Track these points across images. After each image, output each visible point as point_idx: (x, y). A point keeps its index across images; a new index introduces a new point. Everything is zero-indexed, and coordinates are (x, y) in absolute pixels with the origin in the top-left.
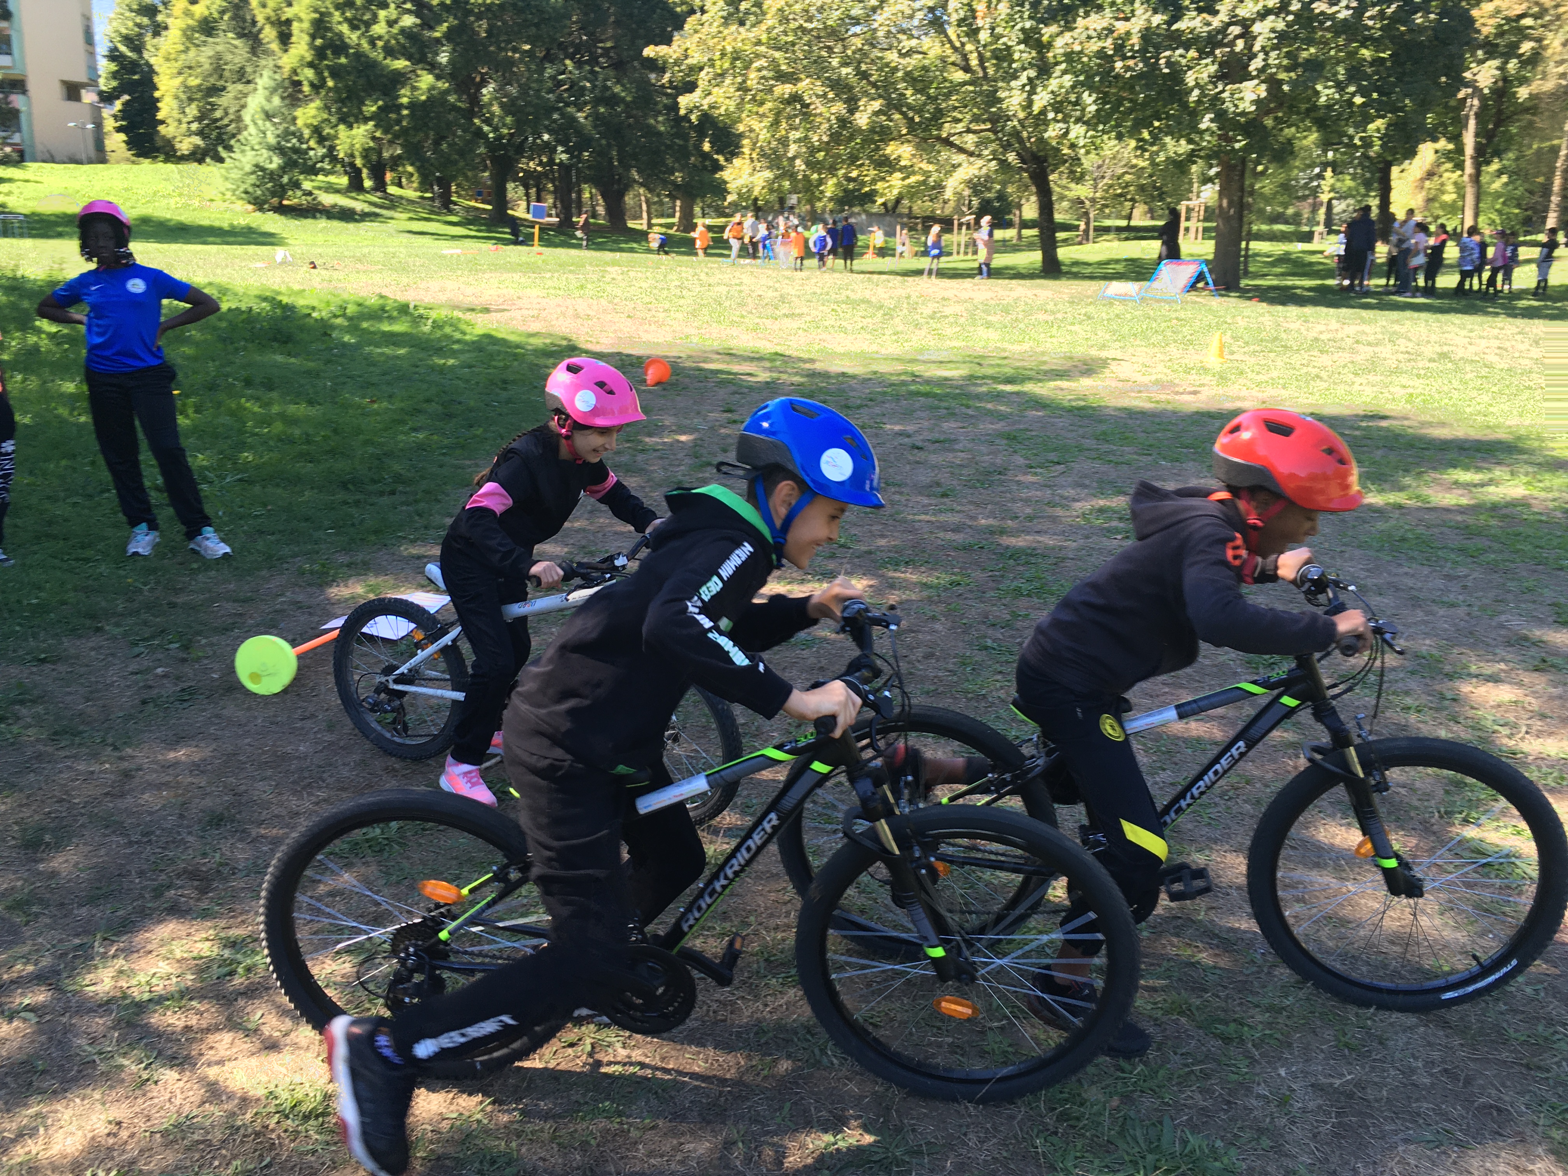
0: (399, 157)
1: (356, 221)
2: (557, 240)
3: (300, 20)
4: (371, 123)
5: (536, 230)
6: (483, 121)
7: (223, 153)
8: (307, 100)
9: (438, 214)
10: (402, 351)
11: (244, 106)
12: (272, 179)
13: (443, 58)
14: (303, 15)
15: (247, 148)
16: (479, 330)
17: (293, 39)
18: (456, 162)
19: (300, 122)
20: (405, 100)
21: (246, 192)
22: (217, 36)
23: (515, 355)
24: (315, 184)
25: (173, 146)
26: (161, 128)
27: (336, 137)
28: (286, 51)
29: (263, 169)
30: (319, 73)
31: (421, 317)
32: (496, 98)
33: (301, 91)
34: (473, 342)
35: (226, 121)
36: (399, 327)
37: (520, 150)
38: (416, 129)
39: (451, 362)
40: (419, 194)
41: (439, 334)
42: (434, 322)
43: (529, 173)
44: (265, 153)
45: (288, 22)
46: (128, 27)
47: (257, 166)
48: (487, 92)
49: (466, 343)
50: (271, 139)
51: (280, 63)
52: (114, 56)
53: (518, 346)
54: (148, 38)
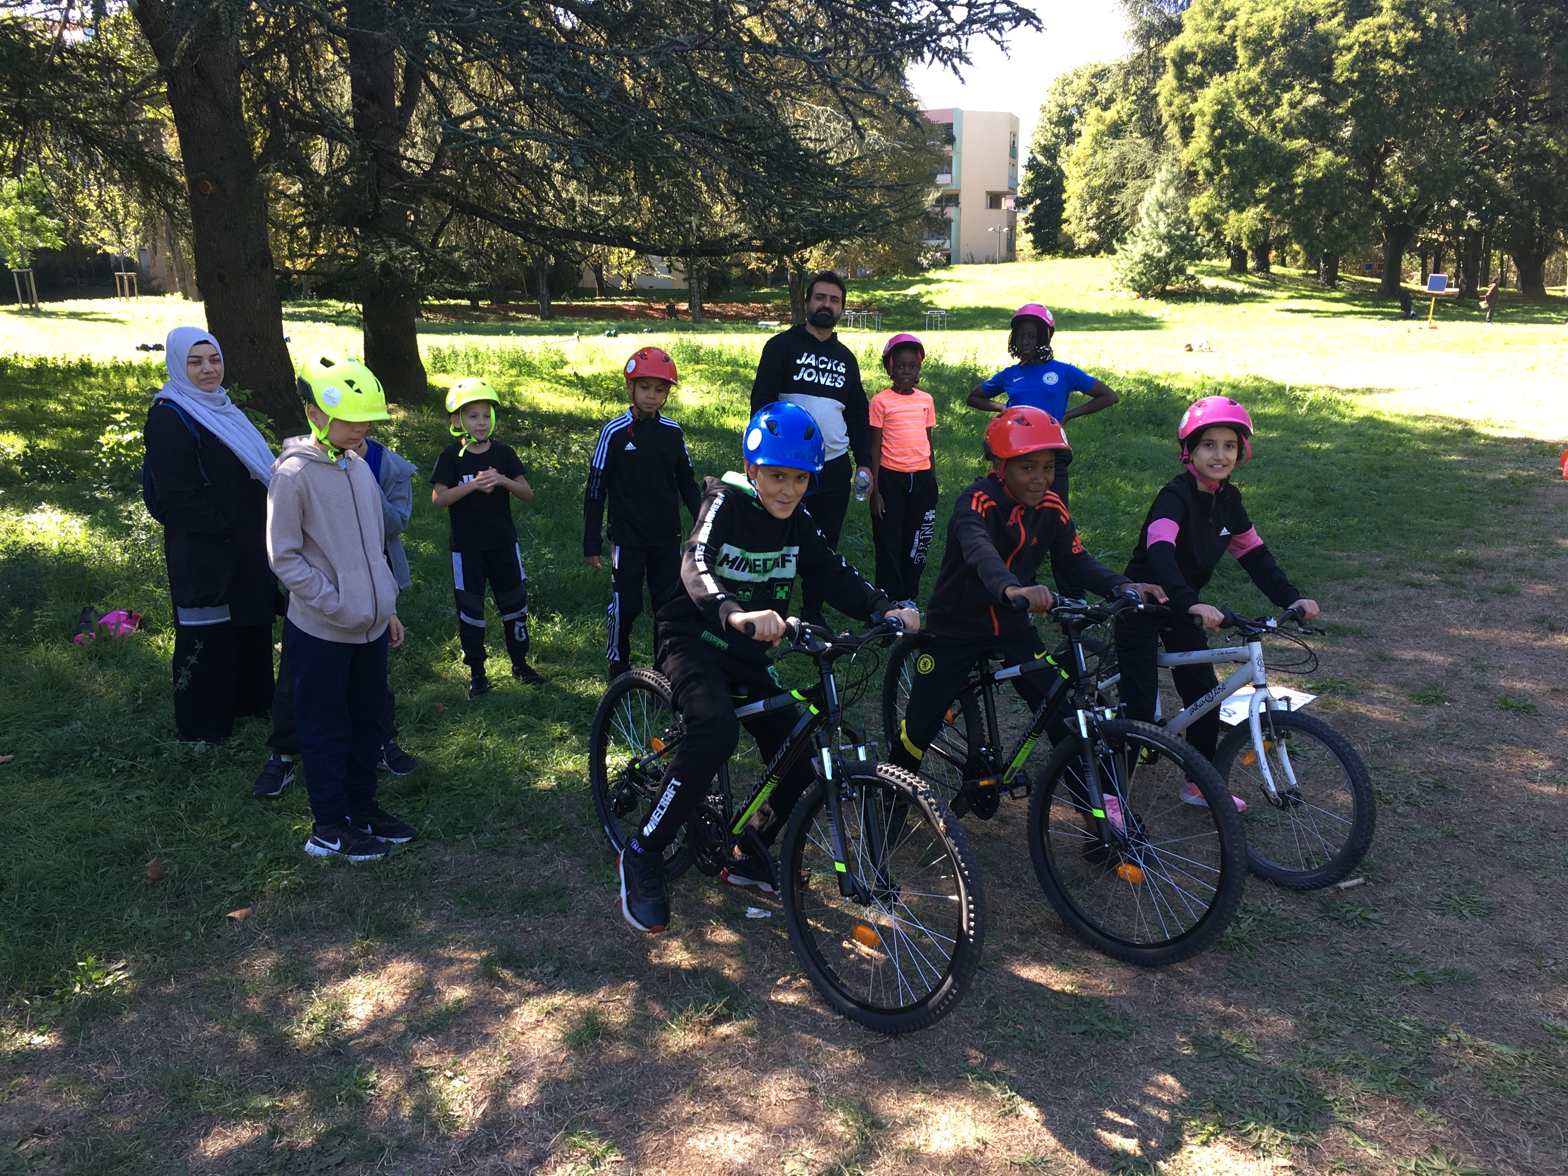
0: (1286, 236)
1: (1234, 302)
2: (1455, 313)
3: (1203, 114)
4: (1262, 206)
5: (1432, 303)
6: (1382, 193)
7: (1117, 246)
8: (1203, 188)
9: (1321, 291)
11: (1140, 201)
12: (1158, 266)
13: (1346, 132)
14: (1206, 109)
15: (1139, 239)
16: (1360, 413)
17: (1195, 133)
18: (1346, 237)
19: (1191, 212)
20: (1300, 179)
21: (1133, 280)
22: (1124, 137)
23: (1400, 440)
24: (1199, 268)
25: (1072, 242)
26: (1065, 227)
27: (1226, 222)
28: (1187, 144)
29: (1151, 258)
30: (1215, 161)
31: (1297, 399)
32: (1400, 168)
33: (1196, 180)
34: (1352, 426)
35: (1122, 215)
36: (1274, 410)
37: (1421, 219)
38: (1307, 207)
39: (1326, 446)
40: (1301, 271)
41: (1315, 416)
42: (1310, 405)
43: (1428, 243)
44: (1155, 243)
45: (1192, 117)
46: (1047, 139)
47: (1146, 255)
48: (1390, 164)
49: (1345, 426)
50: (1163, 229)
51: (1180, 156)
52: (1033, 166)
53: (1402, 430)
54: (1063, 147)
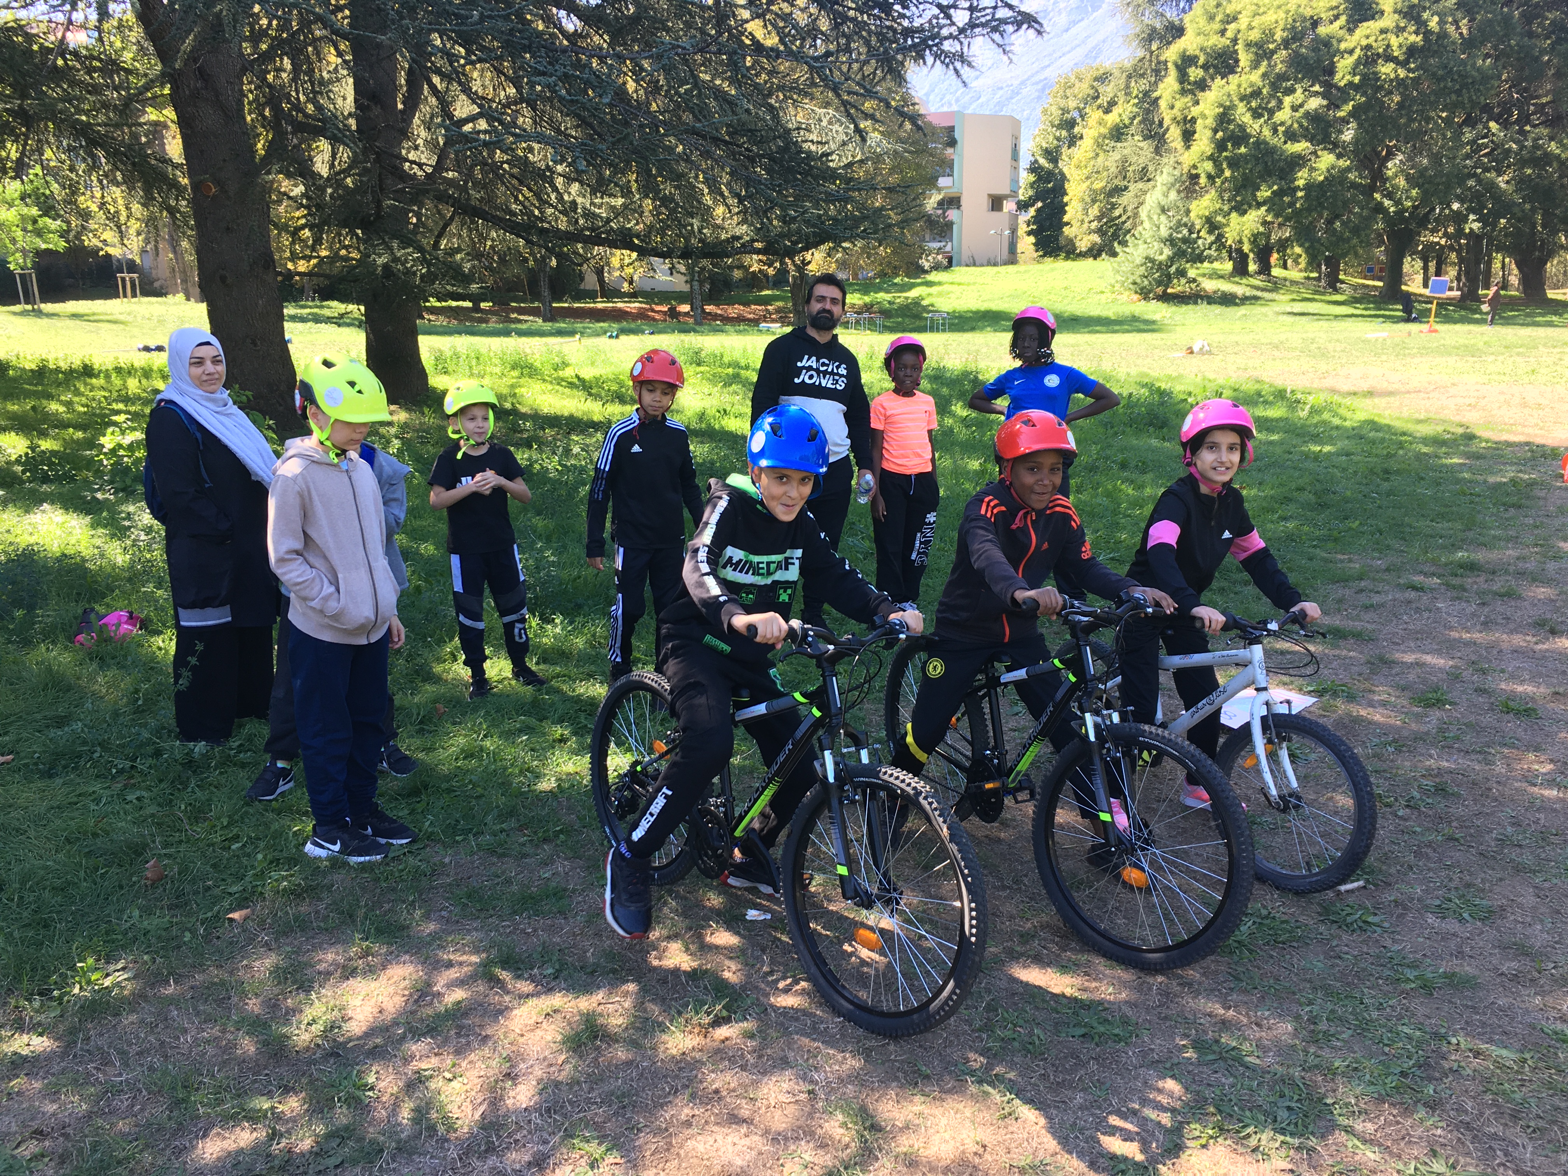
0: (1287, 239)
1: (1236, 305)
2: (1456, 315)
3: (1204, 117)
4: (1263, 209)
5: (1434, 307)
6: (1384, 196)
7: (1118, 249)
8: (1204, 191)
9: (1323, 294)
10: (1275, 437)
11: (1141, 204)
12: (1159, 268)
13: (1348, 135)
14: (1207, 112)
15: (1140, 242)
16: (1361, 416)
17: (1197, 136)
18: (1348, 240)
19: (1193, 214)
20: (1301, 182)
21: (1135, 283)
22: (1126, 140)
23: (1401, 443)
24: (1201, 271)
25: (1074, 244)
26: (1066, 230)
27: (1228, 225)
28: (1188, 147)
29: (1152, 261)
30: (1217, 164)
31: (1298, 401)
32: (1402, 171)
33: (1197, 184)
35: (1124, 218)
36: (1275, 412)
37: (1423, 222)
38: (1309, 210)
39: (1327, 449)
40: (1303, 274)
41: (1316, 419)
42: (1312, 407)
43: (1430, 246)
44: (1157, 245)
45: (1193, 120)
46: (1049, 142)
47: (1147, 258)
48: (1392, 167)
49: (1346, 429)
50: (1164, 232)
51: (1181, 159)
52: (1034, 168)
54: (1064, 150)
